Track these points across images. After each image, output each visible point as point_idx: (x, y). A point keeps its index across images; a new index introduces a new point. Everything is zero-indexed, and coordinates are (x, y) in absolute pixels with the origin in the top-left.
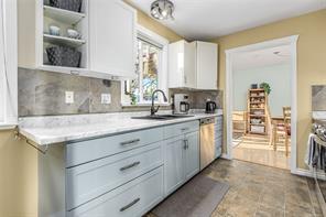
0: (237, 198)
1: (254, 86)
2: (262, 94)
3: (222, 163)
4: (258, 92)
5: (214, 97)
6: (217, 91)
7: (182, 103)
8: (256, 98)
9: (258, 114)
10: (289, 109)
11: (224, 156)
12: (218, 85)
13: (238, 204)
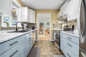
0: (43, 50)
1: (41, 23)
2: (42, 25)
3: (37, 42)
4: (41, 25)
5: (34, 25)
6: (35, 24)
7: (26, 27)
8: (41, 26)
9: (41, 29)
10: (49, 28)
11: (37, 40)
12: (35, 22)
13: (44, 51)
